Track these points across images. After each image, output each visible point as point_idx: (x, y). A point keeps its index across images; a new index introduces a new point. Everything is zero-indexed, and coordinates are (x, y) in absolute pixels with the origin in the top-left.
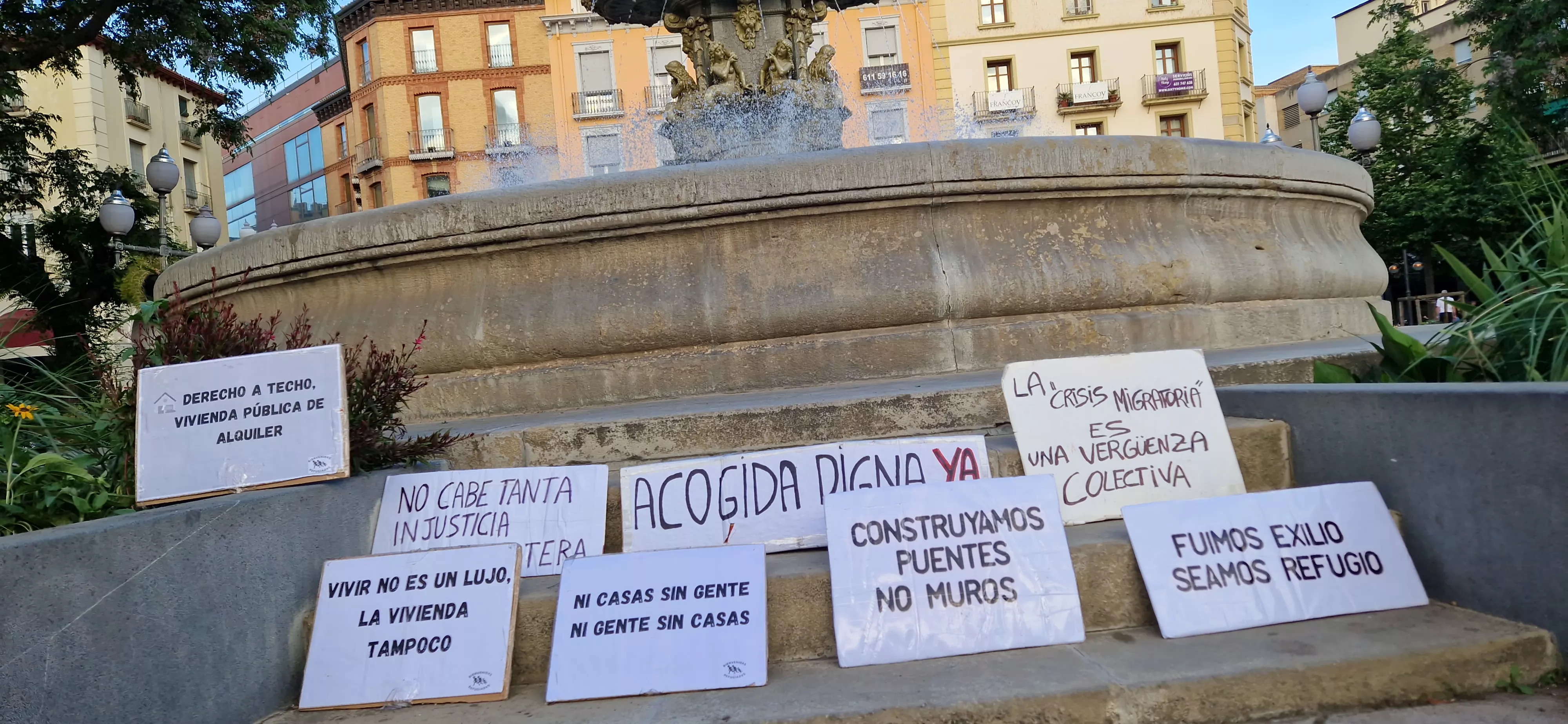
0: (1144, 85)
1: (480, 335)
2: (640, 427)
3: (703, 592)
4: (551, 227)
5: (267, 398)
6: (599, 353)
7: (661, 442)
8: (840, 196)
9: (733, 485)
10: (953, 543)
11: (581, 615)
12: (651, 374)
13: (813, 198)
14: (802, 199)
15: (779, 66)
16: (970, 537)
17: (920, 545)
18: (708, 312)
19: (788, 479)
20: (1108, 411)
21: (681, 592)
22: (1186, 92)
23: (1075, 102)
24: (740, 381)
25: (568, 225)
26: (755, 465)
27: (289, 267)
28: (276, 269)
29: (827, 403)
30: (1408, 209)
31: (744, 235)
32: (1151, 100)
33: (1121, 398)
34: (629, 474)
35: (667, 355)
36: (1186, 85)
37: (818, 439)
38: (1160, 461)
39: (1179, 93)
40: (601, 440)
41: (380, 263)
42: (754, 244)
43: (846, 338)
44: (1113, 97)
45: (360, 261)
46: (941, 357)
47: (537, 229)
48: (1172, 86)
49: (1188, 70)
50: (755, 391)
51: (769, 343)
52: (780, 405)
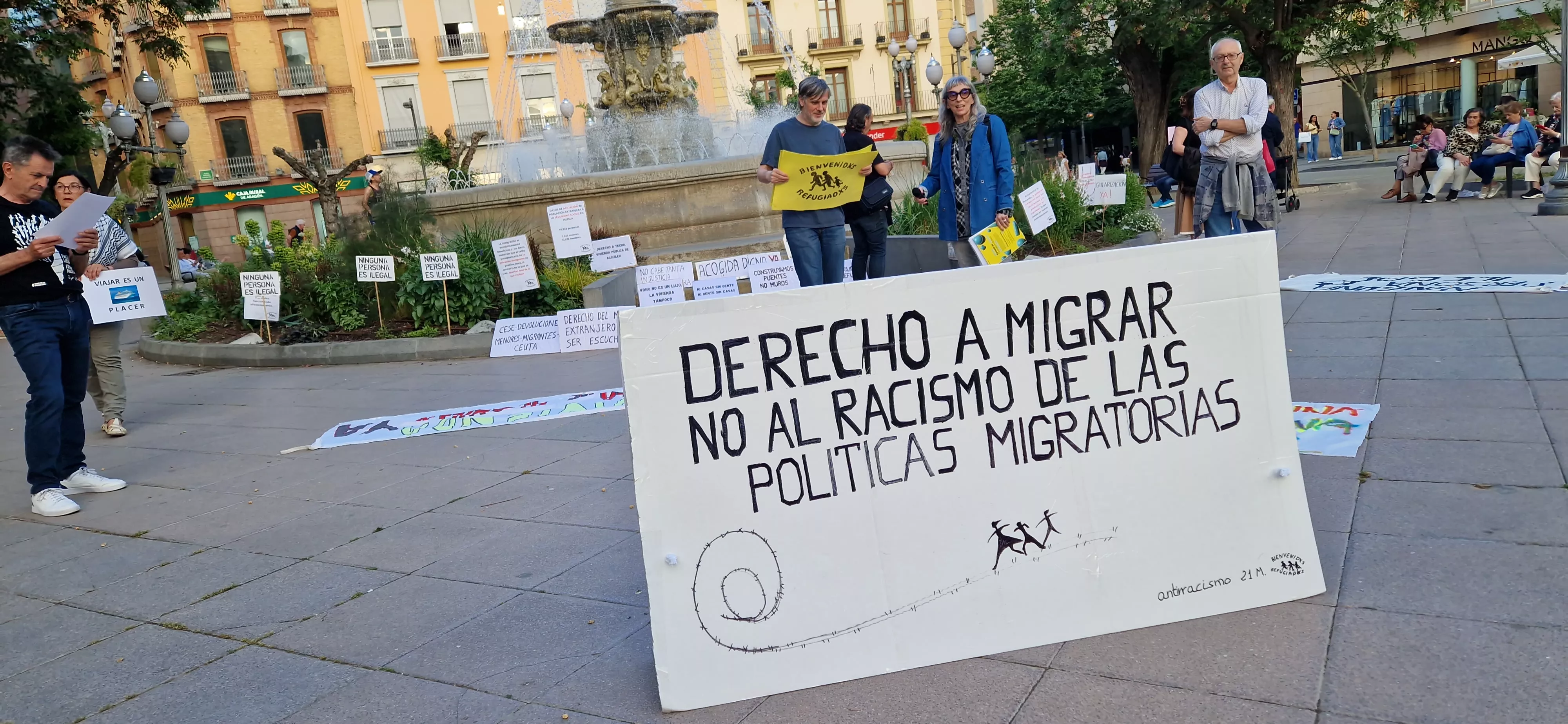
1: (603, 224)
2: (690, 254)
4: (625, 187)
5: (616, 248)
6: (645, 231)
7: (695, 257)
8: (725, 175)
9: (723, 266)
10: (775, 274)
11: (699, 292)
12: (664, 238)
13: (716, 176)
14: (712, 176)
15: (661, 77)
16: (778, 273)
17: (768, 275)
18: (683, 216)
19: (735, 264)
21: (719, 286)
24: (695, 239)
25: (631, 186)
26: (726, 261)
27: (512, 201)
28: (507, 201)
29: (739, 246)
30: (1026, 104)
31: (692, 189)
34: (697, 264)
35: (669, 231)
40: (680, 257)
41: (555, 200)
42: (695, 191)
43: (729, 223)
45: (546, 199)
46: (760, 229)
47: (620, 187)
50: (700, 243)
51: (704, 227)
52: (725, 247)
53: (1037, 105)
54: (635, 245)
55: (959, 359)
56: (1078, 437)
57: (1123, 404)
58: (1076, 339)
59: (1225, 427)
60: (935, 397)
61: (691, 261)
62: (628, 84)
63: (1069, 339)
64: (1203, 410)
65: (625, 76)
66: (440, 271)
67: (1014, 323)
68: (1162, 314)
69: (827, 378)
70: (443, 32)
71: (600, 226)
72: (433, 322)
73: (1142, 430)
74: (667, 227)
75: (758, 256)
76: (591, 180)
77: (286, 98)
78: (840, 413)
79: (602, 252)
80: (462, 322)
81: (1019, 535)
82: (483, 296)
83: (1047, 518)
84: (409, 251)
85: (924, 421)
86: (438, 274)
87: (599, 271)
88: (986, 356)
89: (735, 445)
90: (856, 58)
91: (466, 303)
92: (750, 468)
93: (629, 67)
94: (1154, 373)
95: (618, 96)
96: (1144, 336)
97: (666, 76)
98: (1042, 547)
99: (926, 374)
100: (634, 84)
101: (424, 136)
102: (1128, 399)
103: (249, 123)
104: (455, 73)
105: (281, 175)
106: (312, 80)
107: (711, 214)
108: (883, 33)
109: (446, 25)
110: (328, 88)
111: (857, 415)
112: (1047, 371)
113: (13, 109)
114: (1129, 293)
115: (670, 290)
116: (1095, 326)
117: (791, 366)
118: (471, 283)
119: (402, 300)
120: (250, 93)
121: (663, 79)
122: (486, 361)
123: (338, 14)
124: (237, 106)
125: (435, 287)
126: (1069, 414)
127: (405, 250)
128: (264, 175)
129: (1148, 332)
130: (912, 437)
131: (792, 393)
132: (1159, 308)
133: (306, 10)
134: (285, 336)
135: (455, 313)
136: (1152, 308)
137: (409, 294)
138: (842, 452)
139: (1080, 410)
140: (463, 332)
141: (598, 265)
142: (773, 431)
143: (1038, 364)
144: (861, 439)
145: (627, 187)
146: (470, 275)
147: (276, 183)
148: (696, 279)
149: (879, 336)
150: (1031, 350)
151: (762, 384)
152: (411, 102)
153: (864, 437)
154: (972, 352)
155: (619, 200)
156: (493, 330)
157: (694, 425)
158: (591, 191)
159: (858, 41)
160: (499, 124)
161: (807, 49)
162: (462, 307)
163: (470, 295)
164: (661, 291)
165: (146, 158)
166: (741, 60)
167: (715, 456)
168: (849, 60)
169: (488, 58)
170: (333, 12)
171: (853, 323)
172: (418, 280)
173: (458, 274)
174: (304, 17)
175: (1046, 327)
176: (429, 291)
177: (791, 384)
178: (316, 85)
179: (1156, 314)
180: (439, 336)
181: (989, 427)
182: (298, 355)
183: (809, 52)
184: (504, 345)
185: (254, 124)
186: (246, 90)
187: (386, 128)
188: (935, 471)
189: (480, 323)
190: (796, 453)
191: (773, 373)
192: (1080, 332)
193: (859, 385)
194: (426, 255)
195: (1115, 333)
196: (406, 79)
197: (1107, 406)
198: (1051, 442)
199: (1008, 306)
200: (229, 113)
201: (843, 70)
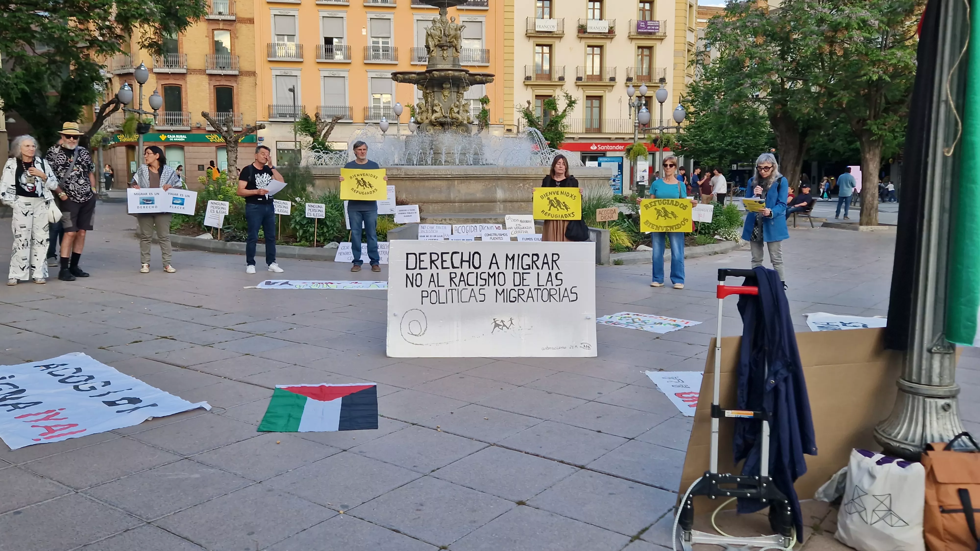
0: (630, 26)
1: (404, 197)
4: (421, 176)
5: (409, 212)
6: (429, 203)
8: (480, 176)
9: (468, 228)
10: (496, 237)
12: (439, 208)
13: (474, 176)
14: (472, 176)
16: (499, 236)
18: (452, 197)
19: (475, 228)
20: (519, 223)
22: (654, 33)
23: (588, 31)
24: (457, 211)
25: (424, 176)
29: (480, 218)
31: (459, 181)
32: (633, 36)
33: (521, 221)
35: (443, 204)
36: (655, 29)
37: (480, 223)
38: (525, 230)
39: (650, 33)
42: (461, 183)
43: (478, 204)
44: (611, 31)
46: (496, 210)
47: (418, 176)
48: (646, 29)
49: (657, 20)
51: (463, 204)
52: (472, 218)
53: (717, 145)
54: (421, 210)
55: (490, 268)
56: (524, 297)
57: (540, 289)
58: (527, 267)
59: (572, 301)
60: (481, 278)
61: (450, 224)
62: (434, 111)
63: (525, 267)
64: (566, 295)
65: (433, 108)
66: (315, 213)
67: (508, 259)
68: (555, 263)
69: (449, 268)
70: (322, 42)
71: (403, 197)
72: (307, 239)
73: (545, 298)
74: (442, 202)
75: (489, 225)
76: (403, 170)
77: (211, 75)
78: (451, 279)
79: (402, 212)
80: (322, 241)
81: (502, 324)
82: (335, 229)
83: (511, 320)
84: (300, 200)
85: (477, 285)
86: (314, 214)
87: (398, 223)
88: (498, 268)
89: (418, 284)
90: (610, 91)
91: (325, 231)
92: (422, 291)
93: (436, 102)
94: (551, 281)
95: (427, 118)
96: (549, 269)
97: (458, 109)
98: (508, 328)
99: (479, 271)
100: (437, 112)
101: (299, 112)
102: (542, 288)
103: (183, 90)
104: (327, 71)
105: (199, 127)
106: (229, 66)
107: (469, 198)
108: (632, 75)
109: (325, 38)
110: (239, 72)
111: (457, 280)
112: (517, 276)
113: (59, 76)
114: (546, 255)
115: (436, 238)
116: (534, 264)
117: (438, 263)
118: (330, 221)
119: (293, 225)
120: (187, 69)
121: (456, 111)
122: (332, 263)
123: (254, 23)
124: (177, 77)
125: (312, 220)
126: (523, 290)
127: (298, 199)
128: (187, 125)
129: (551, 268)
130: (472, 290)
131: (438, 271)
132: (555, 261)
133: (233, 18)
134: (227, 237)
135: (318, 236)
136: (553, 261)
137: (297, 223)
138: (450, 291)
139: (526, 289)
140: (322, 246)
141: (397, 220)
142: (430, 281)
143: (514, 273)
144: (457, 288)
145: (422, 176)
146: (330, 217)
147: (195, 132)
148: (452, 234)
149: (466, 258)
150: (513, 268)
151: (429, 267)
152: (294, 88)
153: (458, 287)
154: (494, 266)
155: (417, 183)
156: (338, 247)
157: (407, 276)
158: (401, 176)
159: (613, 79)
160: (351, 109)
161: (575, 81)
162: (323, 233)
163: (328, 228)
164: (431, 238)
165: (136, 117)
166: (526, 83)
167: (412, 286)
168: (605, 91)
169: (350, 63)
170: (251, 21)
171: (458, 253)
172: (303, 216)
173: (324, 215)
174: (231, 23)
175: (518, 262)
176: (308, 223)
177: (437, 268)
178: (232, 69)
179: (554, 263)
180: (309, 247)
181: (497, 290)
182: (234, 248)
183: (576, 83)
184: (343, 256)
185: (186, 91)
186: (185, 67)
187: (275, 103)
188: (478, 301)
189: (331, 243)
190: (437, 289)
191: (433, 264)
192: (529, 265)
193: (459, 272)
194: (309, 204)
195: (540, 267)
196: (293, 72)
197: (535, 289)
198: (516, 298)
199: (507, 255)
200: (171, 81)
201: (600, 98)
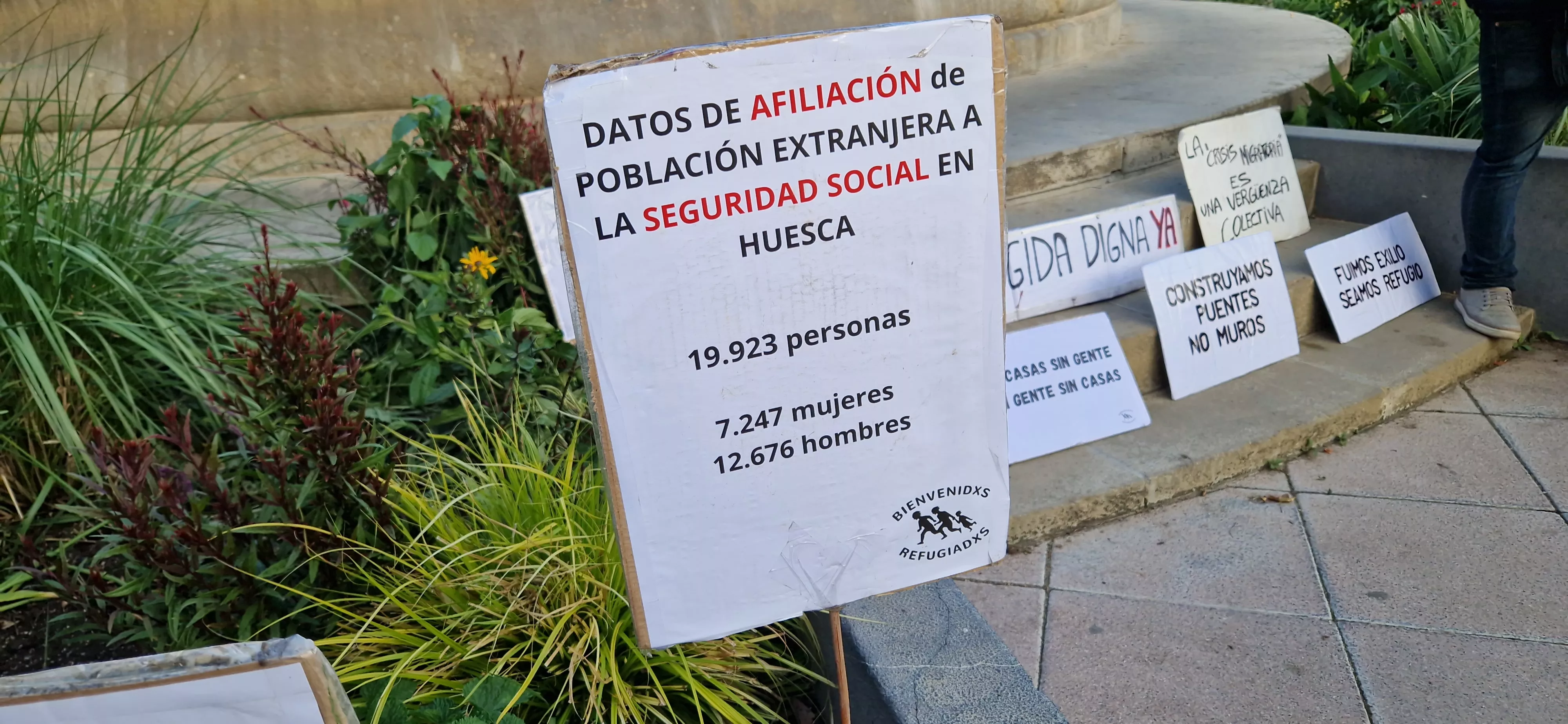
3: (1080, 358)
10: (1226, 294)
16: (1236, 289)
17: (1208, 299)
19: (1061, 249)
20: (1237, 166)
21: (1064, 361)
26: (1034, 239)
37: (1080, 211)
